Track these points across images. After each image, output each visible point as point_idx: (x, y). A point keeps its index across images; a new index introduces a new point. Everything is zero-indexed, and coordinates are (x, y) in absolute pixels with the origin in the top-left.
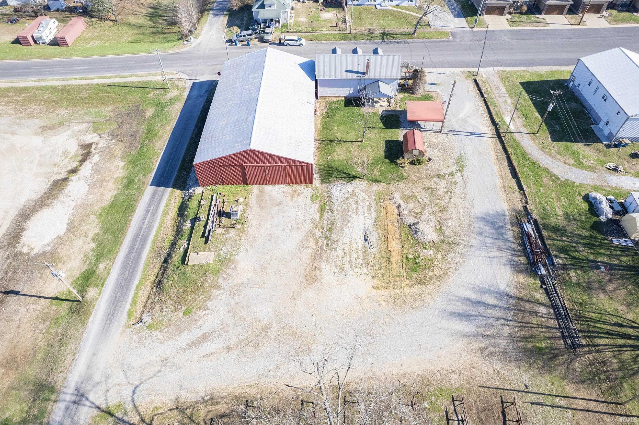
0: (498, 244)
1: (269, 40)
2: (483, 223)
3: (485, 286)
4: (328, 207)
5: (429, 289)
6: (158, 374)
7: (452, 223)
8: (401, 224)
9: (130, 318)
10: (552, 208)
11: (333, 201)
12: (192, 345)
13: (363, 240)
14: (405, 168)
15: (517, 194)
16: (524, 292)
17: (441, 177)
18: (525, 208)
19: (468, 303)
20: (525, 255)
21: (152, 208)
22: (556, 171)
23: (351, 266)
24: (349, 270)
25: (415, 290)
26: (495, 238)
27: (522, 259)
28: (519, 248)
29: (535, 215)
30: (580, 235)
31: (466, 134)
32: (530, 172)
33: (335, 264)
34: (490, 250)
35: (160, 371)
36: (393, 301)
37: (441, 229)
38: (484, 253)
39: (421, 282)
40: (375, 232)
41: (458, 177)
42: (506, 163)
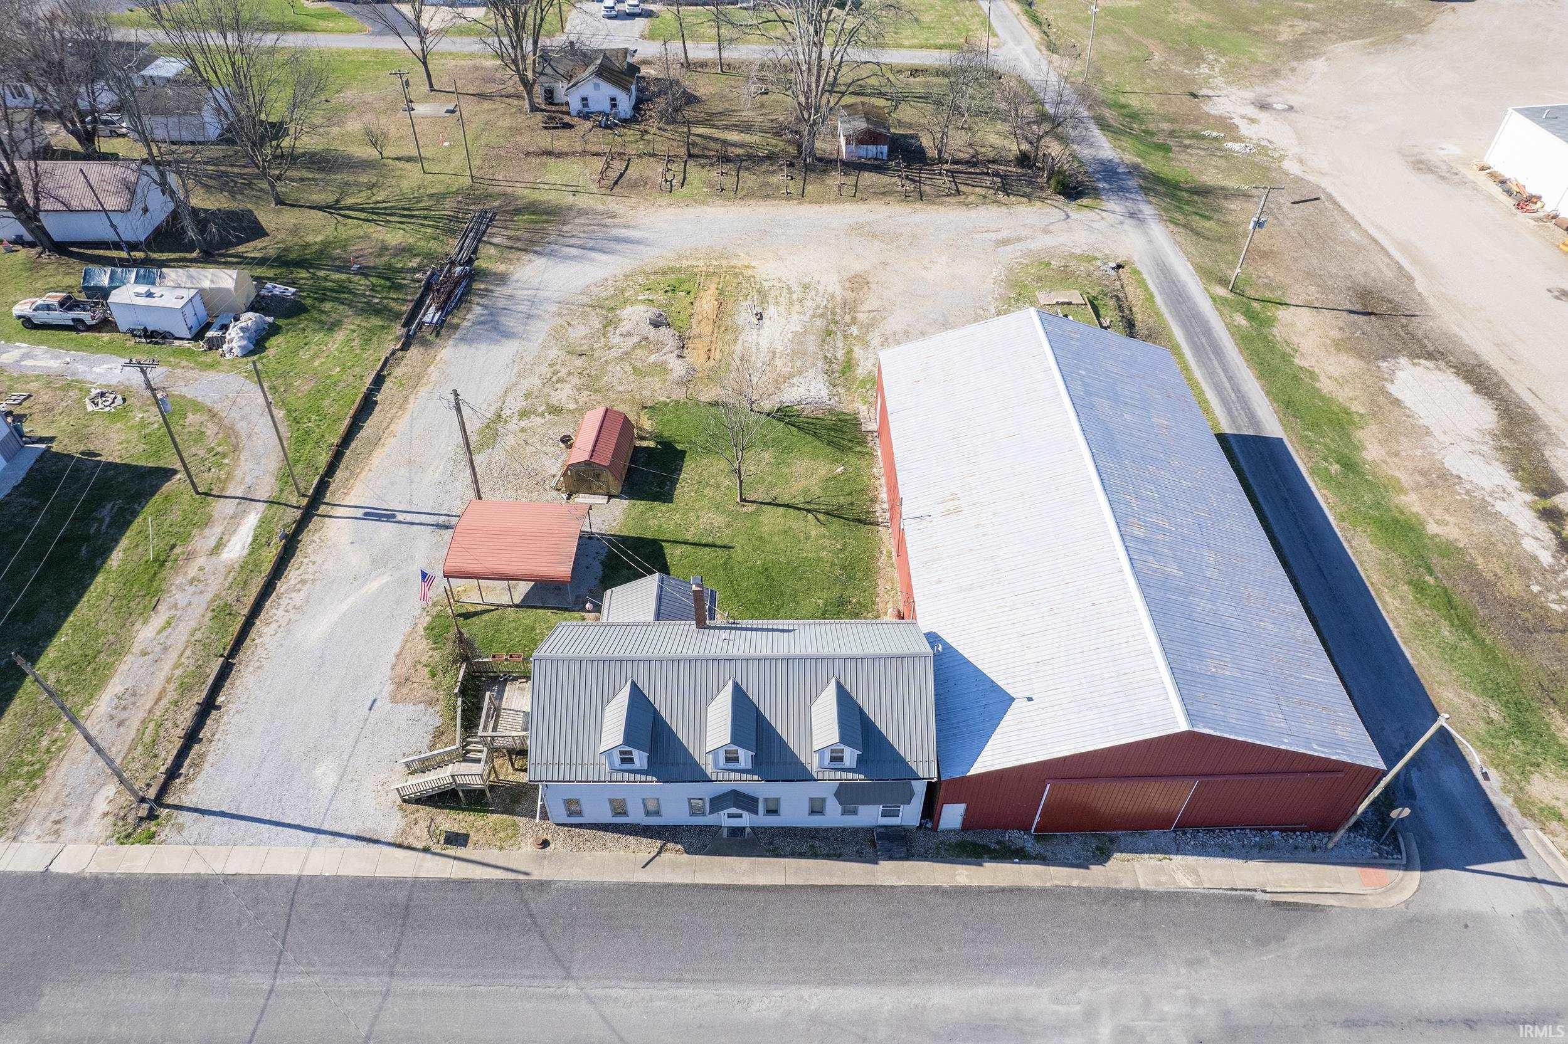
8: (685, 331)
13: (765, 315)
15: (401, 370)
17: (554, 410)
25: (686, 263)
28: (473, 298)
31: (409, 517)
37: (606, 325)
39: (673, 270)
40: (741, 323)
41: (514, 405)
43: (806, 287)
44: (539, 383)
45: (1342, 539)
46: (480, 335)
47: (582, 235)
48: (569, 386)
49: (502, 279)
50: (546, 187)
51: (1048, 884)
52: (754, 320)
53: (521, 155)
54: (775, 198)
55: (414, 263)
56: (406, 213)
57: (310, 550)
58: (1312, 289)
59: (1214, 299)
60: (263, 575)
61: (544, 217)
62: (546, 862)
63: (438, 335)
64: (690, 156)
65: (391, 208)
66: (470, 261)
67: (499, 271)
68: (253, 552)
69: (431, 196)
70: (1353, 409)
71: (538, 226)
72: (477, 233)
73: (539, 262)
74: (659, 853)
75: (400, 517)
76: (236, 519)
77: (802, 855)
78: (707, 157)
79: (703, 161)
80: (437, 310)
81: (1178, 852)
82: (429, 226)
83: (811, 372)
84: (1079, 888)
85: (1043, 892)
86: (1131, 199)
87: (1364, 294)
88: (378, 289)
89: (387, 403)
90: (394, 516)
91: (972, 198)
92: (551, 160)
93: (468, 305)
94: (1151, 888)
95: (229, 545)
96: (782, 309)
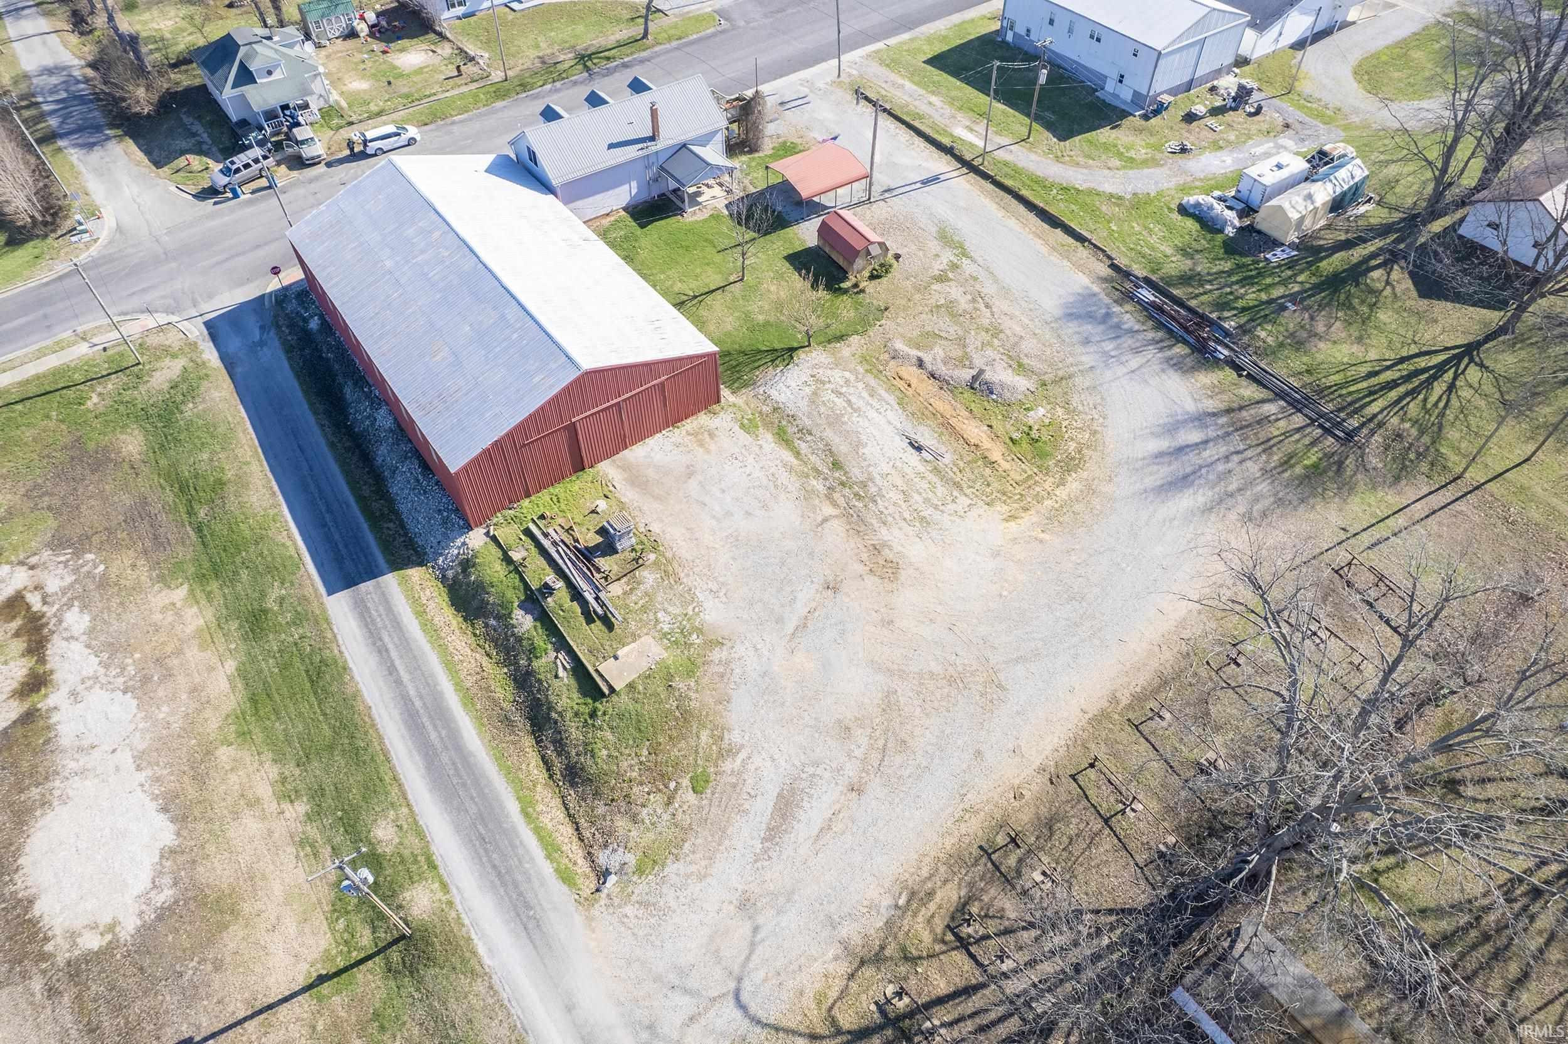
0: (1126, 345)
1: (319, 156)
2: (1075, 322)
3: (1166, 420)
4: (791, 430)
5: (1091, 469)
6: (759, 937)
7: (1029, 346)
8: (952, 392)
9: (575, 884)
10: (1153, 249)
11: (791, 413)
12: (773, 834)
13: (913, 451)
14: (867, 290)
15: (1083, 252)
16: (1225, 397)
17: (941, 278)
18: (1113, 266)
19: (1166, 459)
20: (1178, 342)
21: (386, 639)
22: (1108, 188)
23: (936, 507)
24: (937, 516)
25: (1074, 484)
26: (1114, 338)
27: (1180, 350)
28: (1159, 334)
29: (1139, 271)
30: (1224, 272)
31: (914, 187)
32: (1073, 207)
33: (905, 519)
34: (1123, 359)
35: (756, 929)
36: (1056, 523)
37: (1020, 365)
38: (1121, 370)
39: (1070, 465)
40: (921, 428)
41: (968, 267)
42: (1021, 209)
63: (1114, 288)
75: (919, 185)
83: (803, 408)
89: (1045, 230)
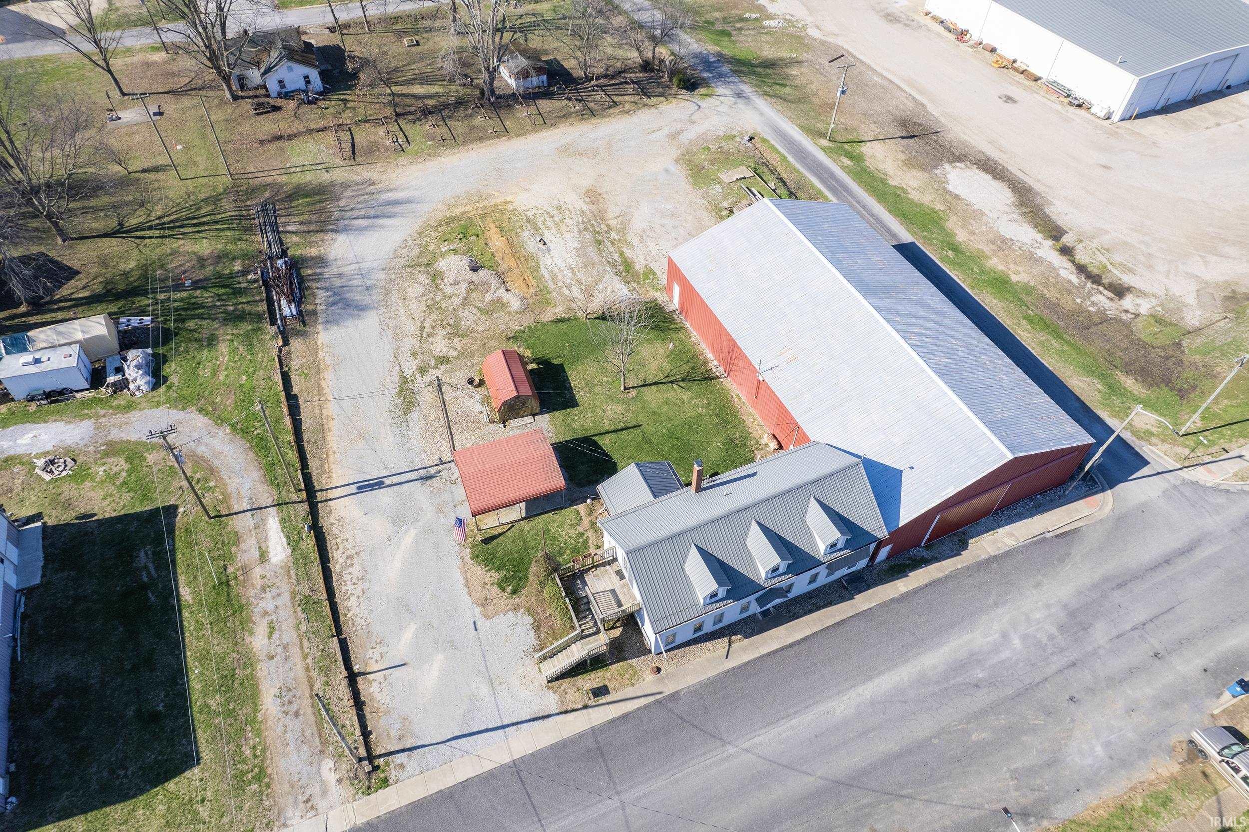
4: (622, 268)
7: (414, 290)
10: (234, 351)
11: (618, 277)
13: (546, 240)
17: (443, 360)
23: (548, 213)
28: (309, 284)
29: (271, 332)
31: (395, 479)
34: (355, 272)
37: (433, 280)
41: (410, 366)
43: (559, 208)
44: (415, 342)
45: (979, 301)
46: (340, 314)
47: (360, 206)
48: (439, 337)
49: (321, 261)
50: (298, 169)
51: (947, 573)
52: (541, 245)
53: (255, 145)
54: (488, 138)
55: (237, 266)
56: (195, 221)
57: (335, 530)
58: (873, 126)
59: (823, 149)
60: (316, 564)
61: (317, 198)
62: (666, 681)
63: (305, 325)
64: (398, 115)
65: (178, 220)
66: (284, 253)
67: (313, 254)
68: (294, 549)
69: (205, 200)
70: (937, 208)
71: (318, 206)
72: (272, 226)
73: (341, 238)
74: (730, 645)
75: (387, 481)
76: (259, 527)
77: (810, 612)
78: (411, 113)
79: (411, 117)
80: (289, 302)
81: (999, 527)
82: (224, 229)
83: (607, 276)
84: (963, 568)
85: (946, 578)
86: (732, 82)
87: (904, 123)
88: (224, 297)
89: (306, 393)
90: (382, 483)
91: (627, 106)
92: (285, 144)
93: (309, 292)
94: (997, 553)
95: (270, 549)
96: (554, 230)
